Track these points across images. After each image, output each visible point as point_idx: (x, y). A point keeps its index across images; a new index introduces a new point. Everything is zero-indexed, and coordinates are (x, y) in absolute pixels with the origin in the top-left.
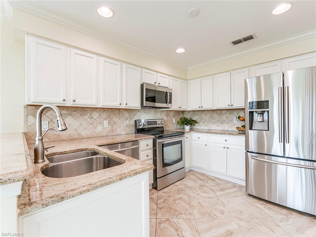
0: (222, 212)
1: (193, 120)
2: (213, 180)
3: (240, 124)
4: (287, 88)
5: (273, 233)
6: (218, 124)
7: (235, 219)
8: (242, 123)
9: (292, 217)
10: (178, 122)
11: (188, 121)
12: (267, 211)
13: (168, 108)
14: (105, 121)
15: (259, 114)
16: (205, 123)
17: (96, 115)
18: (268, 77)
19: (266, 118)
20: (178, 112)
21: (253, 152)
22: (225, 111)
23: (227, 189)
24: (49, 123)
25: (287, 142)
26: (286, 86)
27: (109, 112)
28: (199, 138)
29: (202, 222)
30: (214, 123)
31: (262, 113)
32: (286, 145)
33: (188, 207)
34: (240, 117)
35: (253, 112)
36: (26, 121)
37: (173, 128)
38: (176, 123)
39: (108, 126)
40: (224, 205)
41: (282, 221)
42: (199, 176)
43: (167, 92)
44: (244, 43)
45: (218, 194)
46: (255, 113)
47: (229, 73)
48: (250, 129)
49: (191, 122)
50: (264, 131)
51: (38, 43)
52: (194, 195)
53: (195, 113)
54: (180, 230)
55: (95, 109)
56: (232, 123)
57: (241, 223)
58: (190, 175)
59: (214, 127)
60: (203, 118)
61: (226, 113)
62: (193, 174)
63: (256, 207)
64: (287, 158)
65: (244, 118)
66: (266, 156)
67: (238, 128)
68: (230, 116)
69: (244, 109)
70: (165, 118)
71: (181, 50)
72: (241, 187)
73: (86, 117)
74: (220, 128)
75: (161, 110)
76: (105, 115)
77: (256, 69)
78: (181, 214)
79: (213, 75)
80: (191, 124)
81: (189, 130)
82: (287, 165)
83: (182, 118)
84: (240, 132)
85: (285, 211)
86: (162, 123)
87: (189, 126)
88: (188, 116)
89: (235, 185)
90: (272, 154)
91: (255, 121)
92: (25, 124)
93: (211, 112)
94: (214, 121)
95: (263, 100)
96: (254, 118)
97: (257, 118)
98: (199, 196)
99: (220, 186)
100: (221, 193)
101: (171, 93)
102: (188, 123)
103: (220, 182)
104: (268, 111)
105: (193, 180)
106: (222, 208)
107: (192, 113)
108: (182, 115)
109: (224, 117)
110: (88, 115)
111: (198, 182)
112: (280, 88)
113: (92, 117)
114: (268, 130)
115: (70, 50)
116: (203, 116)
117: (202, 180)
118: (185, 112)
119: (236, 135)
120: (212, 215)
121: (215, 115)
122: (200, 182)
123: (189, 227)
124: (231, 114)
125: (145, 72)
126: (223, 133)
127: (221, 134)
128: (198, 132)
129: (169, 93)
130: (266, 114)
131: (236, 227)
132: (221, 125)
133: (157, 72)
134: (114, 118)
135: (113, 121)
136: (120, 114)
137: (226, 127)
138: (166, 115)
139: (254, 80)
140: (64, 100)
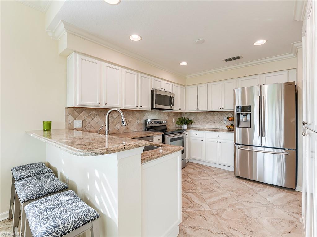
0: (218, 188)
1: (190, 120)
2: (208, 168)
3: (229, 123)
4: (263, 97)
5: (253, 197)
6: (211, 123)
7: (228, 191)
8: (231, 123)
9: (266, 188)
10: (177, 121)
11: (186, 121)
12: (249, 186)
13: (171, 110)
15: (243, 115)
16: (200, 123)
17: (115, 115)
18: (250, 89)
19: (249, 118)
20: (176, 113)
21: (239, 144)
22: (217, 113)
23: (220, 173)
24: (83, 122)
25: (263, 136)
26: (263, 95)
28: (196, 135)
29: (205, 193)
30: (208, 122)
31: (246, 115)
32: (263, 138)
33: (192, 186)
34: (229, 117)
35: (240, 114)
36: (67, 120)
37: (173, 127)
38: (175, 123)
40: (218, 183)
41: (259, 191)
42: (197, 166)
43: (171, 97)
44: (233, 61)
45: (213, 177)
46: (241, 115)
47: (220, 83)
48: (237, 127)
49: (188, 122)
50: (247, 128)
51: (82, 59)
52: (196, 178)
53: (191, 114)
54: (190, 198)
56: (222, 122)
57: (232, 193)
58: (189, 165)
59: (208, 126)
60: (198, 118)
61: (217, 115)
62: (191, 165)
63: (242, 184)
64: (263, 147)
65: (232, 118)
66: (249, 146)
67: (227, 126)
68: (221, 117)
69: (233, 111)
70: (167, 118)
71: (184, 63)
72: (230, 172)
74: (213, 126)
75: (164, 111)
77: (241, 81)
78: (188, 190)
79: (208, 84)
80: (188, 124)
81: (186, 129)
82: (264, 152)
83: (180, 118)
84: (229, 130)
85: (262, 186)
86: (166, 122)
87: (187, 125)
88: (185, 117)
89: (225, 171)
90: (253, 145)
91: (241, 121)
92: (66, 122)
93: (205, 113)
94: (208, 121)
95: (247, 105)
96: (240, 119)
97: (242, 118)
98: (199, 179)
99: (214, 172)
100: (216, 176)
101: (174, 97)
102: (186, 122)
103: (214, 170)
104: (250, 114)
105: (192, 169)
106: (218, 185)
107: (189, 114)
108: (180, 116)
109: (216, 118)
111: (196, 170)
112: (259, 97)
114: (250, 127)
115: (103, 63)
116: (198, 117)
117: (200, 168)
118: (182, 113)
119: (226, 131)
120: (211, 190)
121: (209, 116)
122: (198, 170)
123: (197, 196)
124: (221, 115)
125: (155, 80)
126: (215, 130)
127: (215, 131)
128: (196, 130)
129: (173, 97)
130: (249, 116)
131: (229, 195)
132: (213, 124)
133: (163, 79)
136: (133, 114)
137: (218, 126)
138: (168, 115)
139: (240, 90)
140: (99, 104)
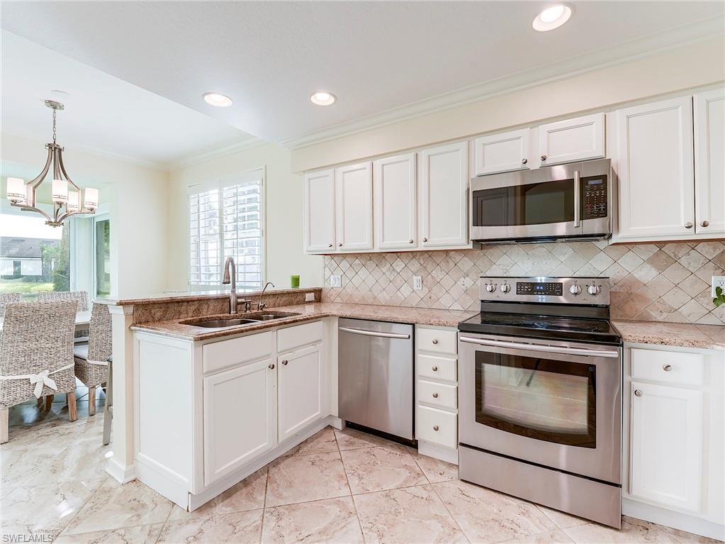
14: (415, 277)
17: (399, 265)
24: (342, 278)
27: (423, 259)
39: (420, 288)
55: (399, 254)
73: (384, 270)
76: (415, 265)
86: (592, 290)
101: (603, 177)
110: (388, 265)
113: (394, 270)
133: (534, 124)
134: (433, 272)
135: (433, 277)
136: (448, 262)
140: (330, 246)
